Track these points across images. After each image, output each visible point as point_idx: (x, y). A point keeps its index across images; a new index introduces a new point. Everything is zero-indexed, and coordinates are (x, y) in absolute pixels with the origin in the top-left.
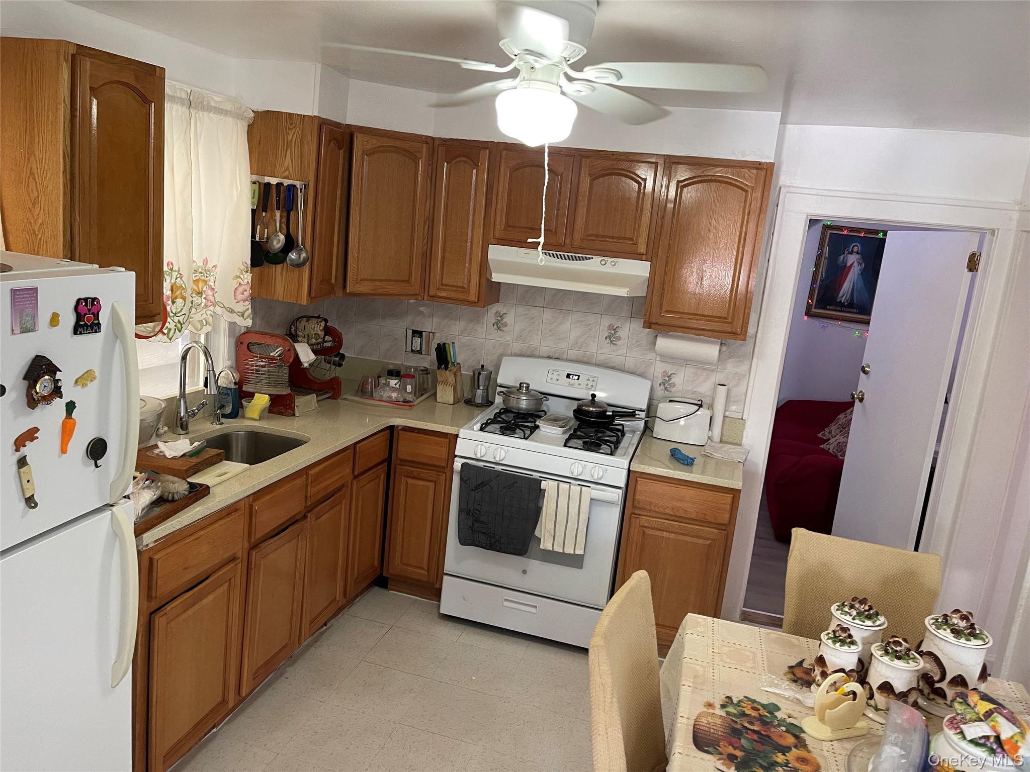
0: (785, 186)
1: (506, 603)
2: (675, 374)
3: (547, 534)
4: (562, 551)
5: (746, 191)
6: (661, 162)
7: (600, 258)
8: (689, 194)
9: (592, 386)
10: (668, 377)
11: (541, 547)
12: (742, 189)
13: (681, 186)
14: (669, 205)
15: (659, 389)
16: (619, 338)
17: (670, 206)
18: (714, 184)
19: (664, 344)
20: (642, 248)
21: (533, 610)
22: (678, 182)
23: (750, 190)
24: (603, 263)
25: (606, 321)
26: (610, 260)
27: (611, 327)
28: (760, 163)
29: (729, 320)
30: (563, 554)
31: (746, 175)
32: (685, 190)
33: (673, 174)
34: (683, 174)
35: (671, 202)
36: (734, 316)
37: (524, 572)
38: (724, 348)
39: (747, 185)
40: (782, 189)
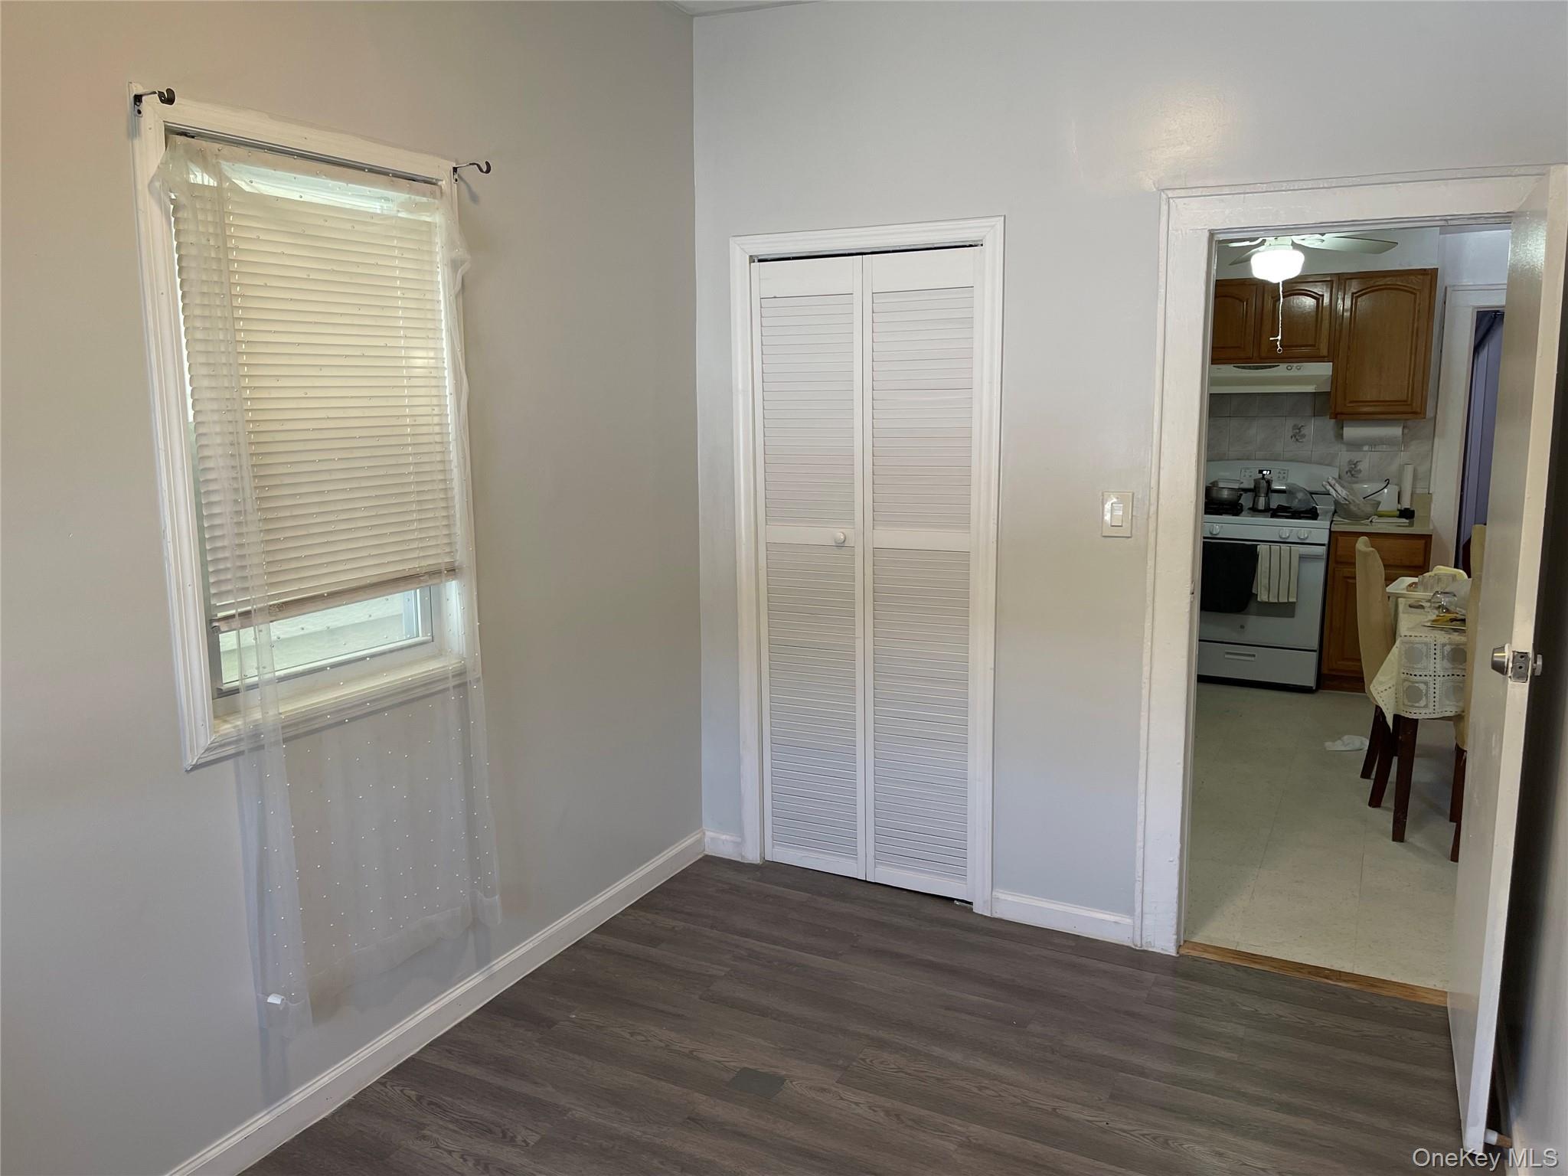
0: (1450, 286)
1: (1227, 656)
2: (1360, 461)
3: (1263, 589)
4: (1277, 601)
5: (1415, 294)
6: (1335, 279)
7: (1286, 365)
8: (1363, 302)
9: (1284, 478)
10: (1354, 464)
11: (1259, 599)
12: (1412, 293)
13: (1355, 297)
14: (1345, 314)
15: (1346, 476)
16: (1304, 436)
17: (1347, 314)
18: (1385, 291)
19: (1351, 432)
20: (1324, 352)
21: (1253, 659)
22: (1353, 294)
23: (1418, 293)
24: (1289, 368)
25: (1290, 423)
26: (1295, 365)
27: (1295, 427)
28: (1425, 270)
29: (1409, 403)
30: (1278, 604)
31: (1414, 281)
32: (1359, 299)
33: (1347, 289)
34: (1354, 286)
35: (1347, 311)
36: (1412, 399)
37: (1242, 627)
38: (1406, 431)
39: (1414, 289)
40: (1448, 289)
